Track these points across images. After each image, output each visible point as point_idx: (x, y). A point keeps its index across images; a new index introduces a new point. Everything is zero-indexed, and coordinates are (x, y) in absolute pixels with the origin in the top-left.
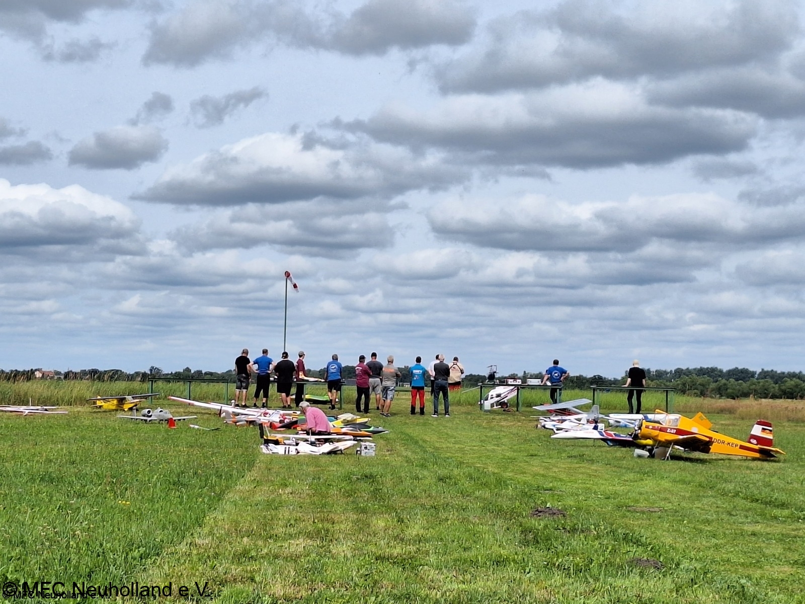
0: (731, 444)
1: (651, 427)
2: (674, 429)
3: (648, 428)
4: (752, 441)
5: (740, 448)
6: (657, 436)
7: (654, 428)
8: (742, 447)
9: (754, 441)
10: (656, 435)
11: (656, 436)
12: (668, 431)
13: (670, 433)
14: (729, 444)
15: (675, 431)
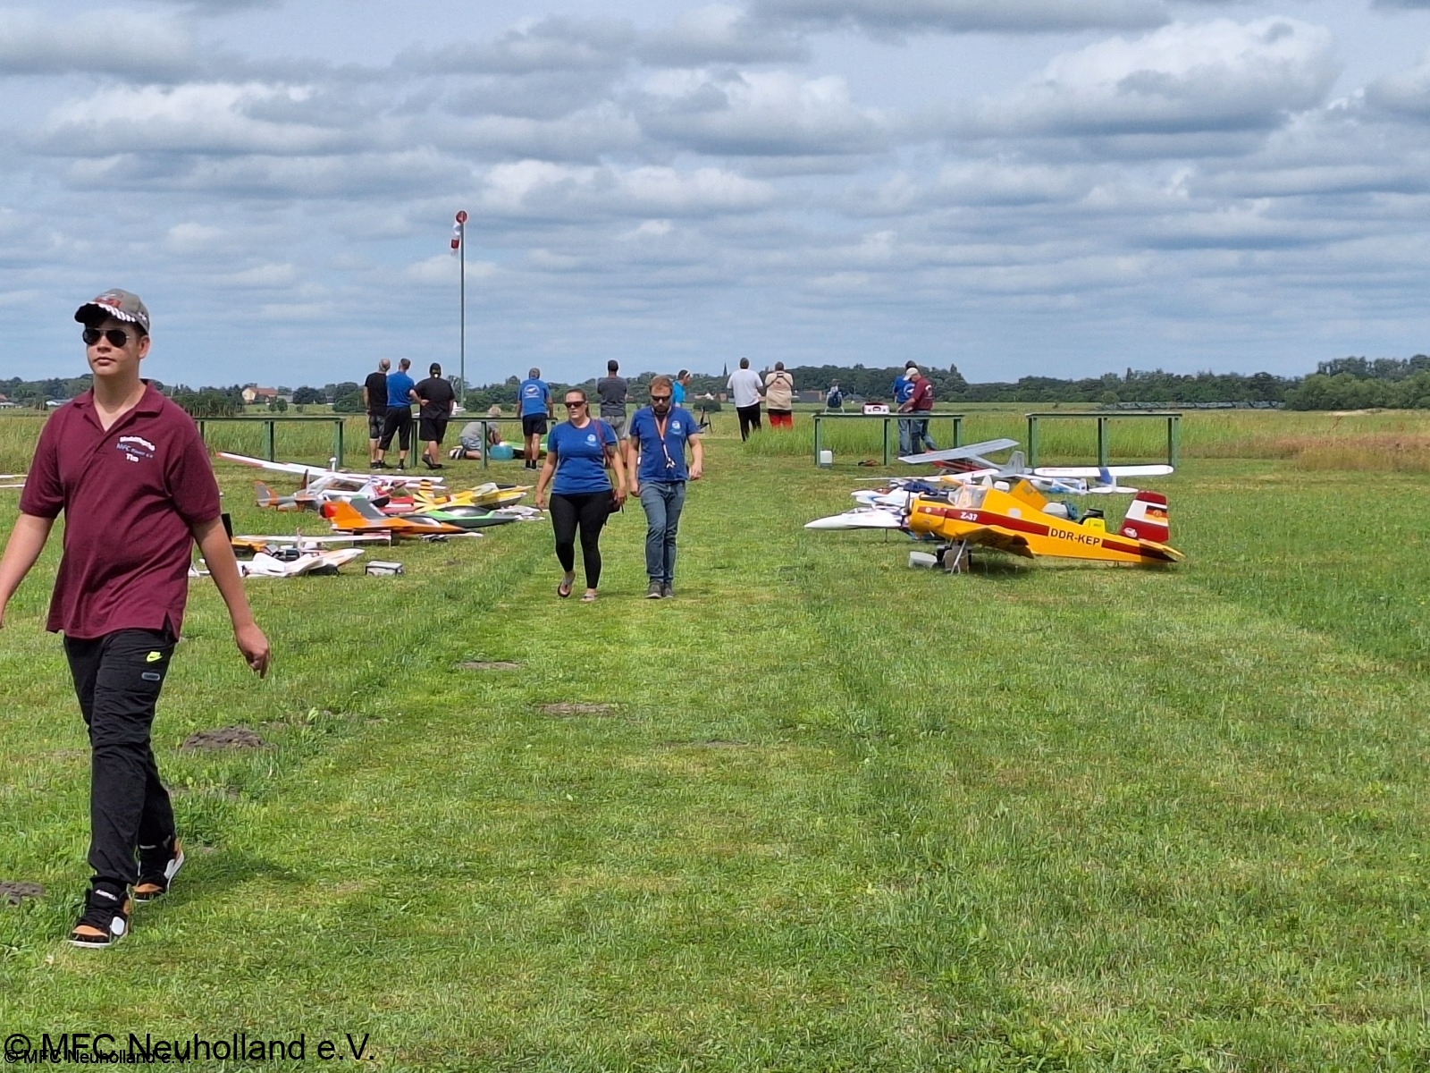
0: (1085, 539)
1: (928, 510)
2: (974, 512)
3: (925, 512)
4: (1127, 531)
5: (1103, 546)
6: (942, 526)
7: (934, 512)
8: (1107, 544)
9: (1132, 532)
10: (938, 524)
11: (939, 527)
12: (962, 517)
13: (967, 520)
14: (1080, 538)
15: (976, 516)
